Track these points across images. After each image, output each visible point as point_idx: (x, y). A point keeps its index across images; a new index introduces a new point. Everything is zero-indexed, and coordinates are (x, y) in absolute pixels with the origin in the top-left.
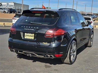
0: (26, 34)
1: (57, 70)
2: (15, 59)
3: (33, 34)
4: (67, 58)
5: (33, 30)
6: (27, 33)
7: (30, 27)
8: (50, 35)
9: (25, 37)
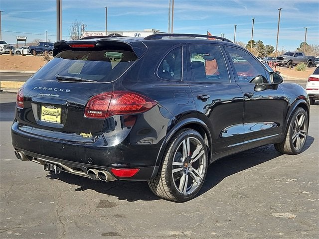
0: (43, 108)
1: (121, 216)
2: (39, 179)
3: (59, 110)
4: (160, 181)
5: (57, 96)
6: (46, 105)
7: (50, 89)
8: (99, 111)
9: (43, 118)
